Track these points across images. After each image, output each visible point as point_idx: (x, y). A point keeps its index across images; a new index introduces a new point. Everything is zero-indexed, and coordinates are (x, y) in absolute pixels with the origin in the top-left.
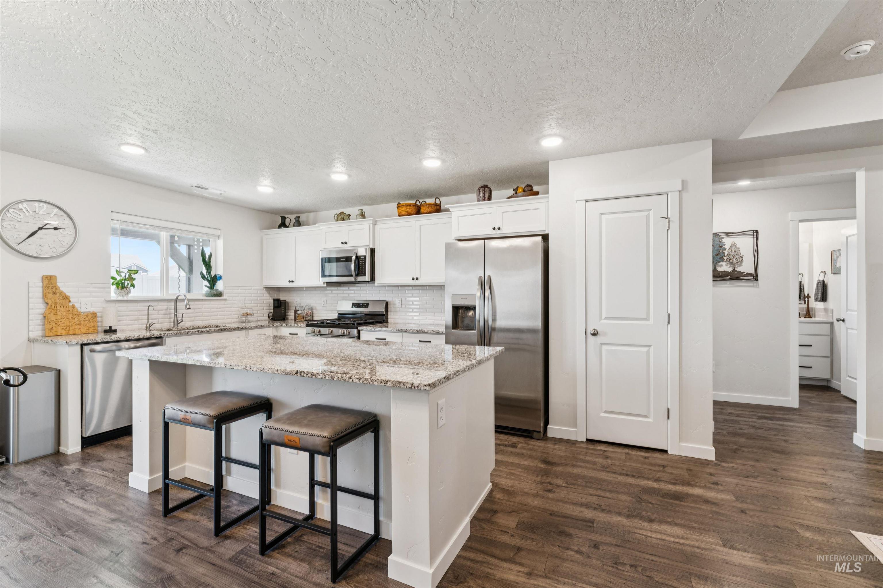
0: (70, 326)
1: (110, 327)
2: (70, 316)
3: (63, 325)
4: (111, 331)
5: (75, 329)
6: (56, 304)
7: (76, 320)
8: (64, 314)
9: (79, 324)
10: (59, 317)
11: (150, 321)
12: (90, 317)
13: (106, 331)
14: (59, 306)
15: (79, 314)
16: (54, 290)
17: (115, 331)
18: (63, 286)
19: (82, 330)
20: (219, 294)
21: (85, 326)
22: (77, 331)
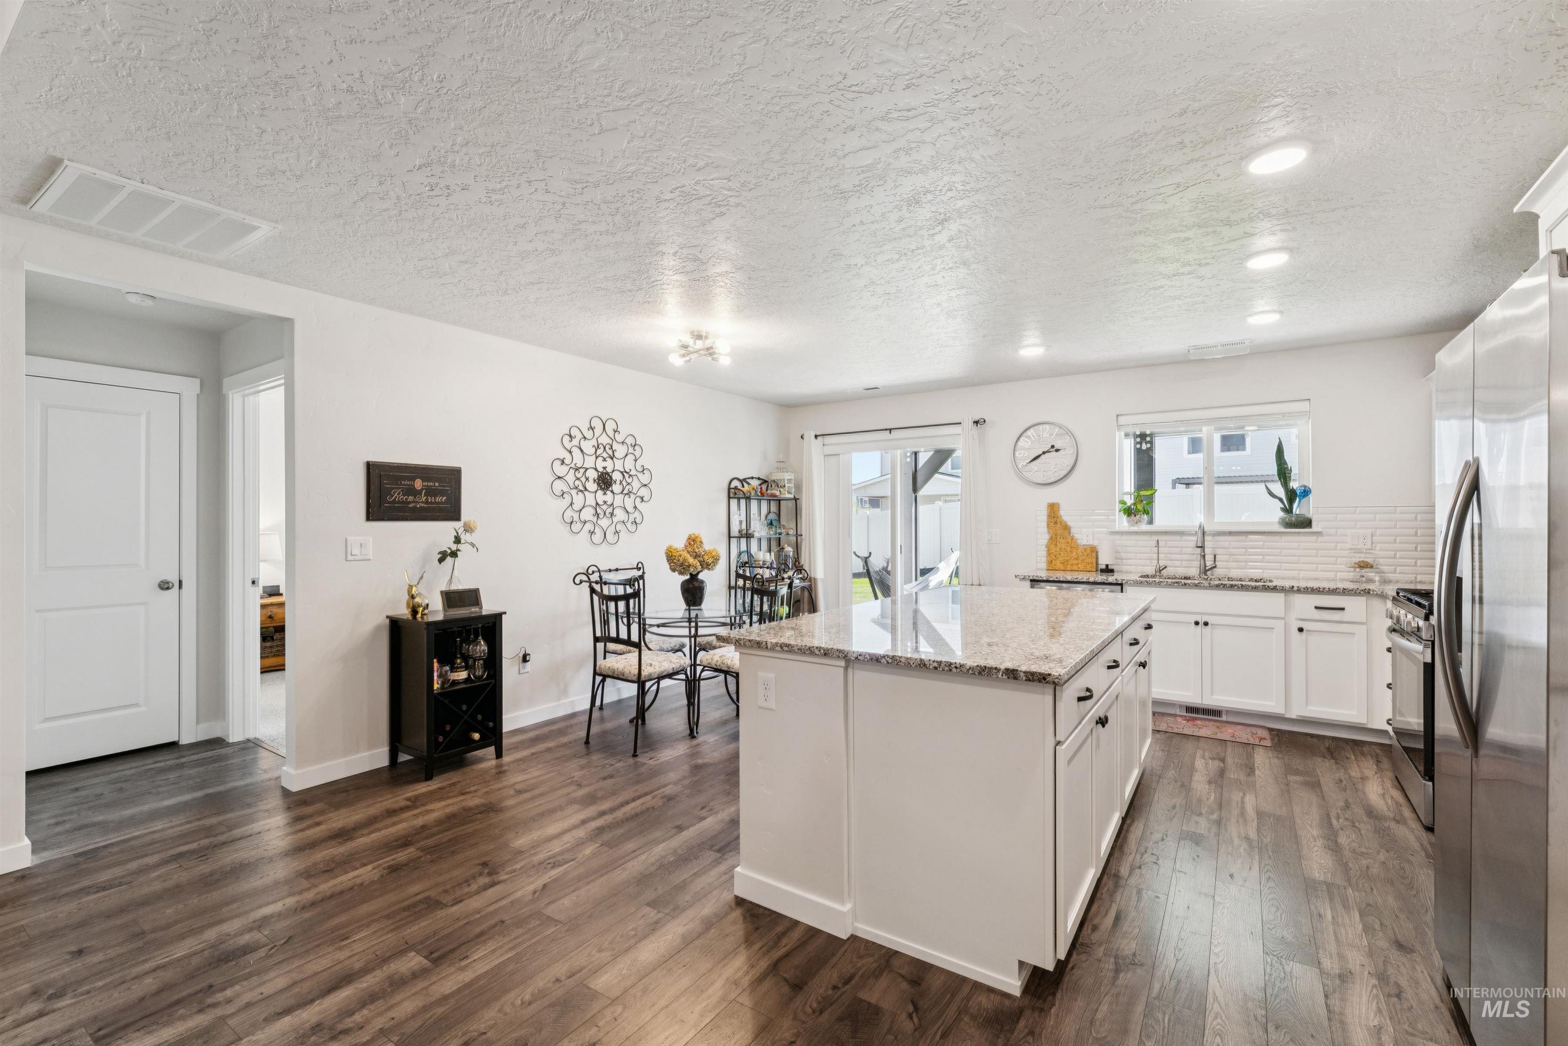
0: (1067, 561)
1: (1107, 566)
2: (1069, 549)
3: (1061, 559)
4: (1108, 570)
5: (1072, 565)
6: (1056, 535)
7: (1074, 553)
8: (1063, 546)
9: (1077, 559)
10: (1058, 550)
11: (1162, 563)
12: (1088, 552)
13: (1102, 571)
14: (1059, 537)
15: (1078, 546)
16: (1055, 519)
17: (1112, 571)
18: (1066, 515)
19: (1079, 566)
20: (1306, 523)
21: (1083, 561)
22: (1075, 568)
